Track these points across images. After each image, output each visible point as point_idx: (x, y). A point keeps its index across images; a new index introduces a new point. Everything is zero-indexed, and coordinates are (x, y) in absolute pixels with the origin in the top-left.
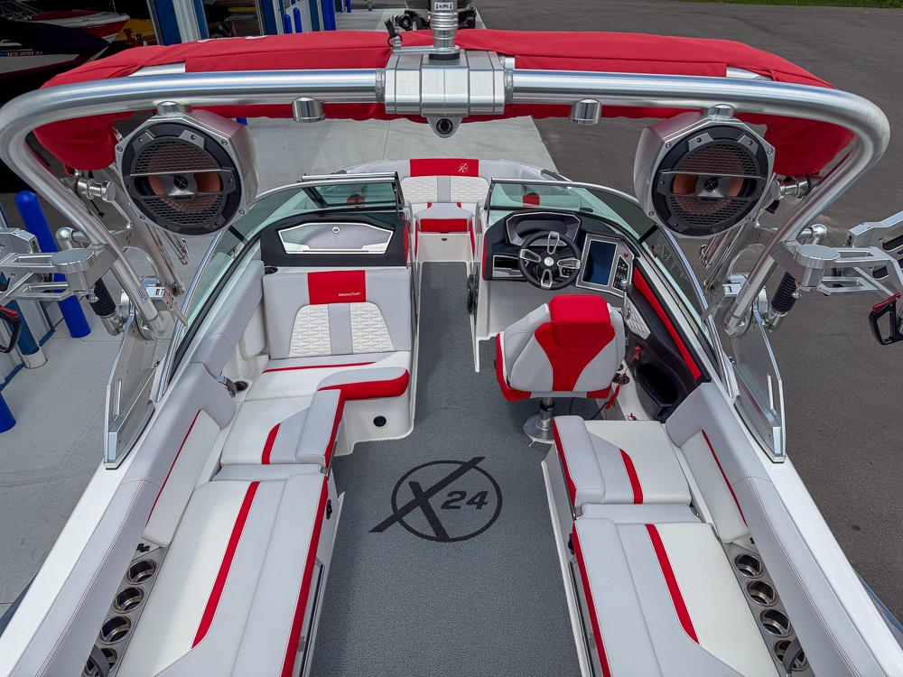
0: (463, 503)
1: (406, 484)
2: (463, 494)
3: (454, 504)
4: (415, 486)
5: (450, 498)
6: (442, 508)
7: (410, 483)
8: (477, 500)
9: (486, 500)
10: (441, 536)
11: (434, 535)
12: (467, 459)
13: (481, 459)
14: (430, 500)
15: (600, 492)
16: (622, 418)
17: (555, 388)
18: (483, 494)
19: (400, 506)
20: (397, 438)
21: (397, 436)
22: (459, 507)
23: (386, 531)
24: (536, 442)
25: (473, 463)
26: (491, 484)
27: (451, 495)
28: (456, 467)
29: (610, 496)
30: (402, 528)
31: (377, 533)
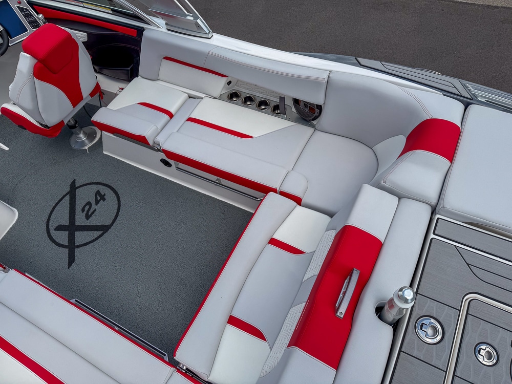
0: (94, 206)
1: (53, 233)
2: (89, 204)
3: (90, 212)
4: (60, 228)
5: (85, 212)
6: (88, 220)
7: (55, 230)
8: (99, 198)
9: (103, 194)
10: (105, 229)
11: (101, 232)
12: (68, 189)
13: (74, 182)
14: (77, 223)
15: (154, 128)
16: (116, 95)
17: (74, 105)
18: (98, 193)
19: (66, 243)
20: (14, 222)
21: (13, 221)
22: (95, 210)
23: (76, 258)
24: (88, 148)
25: (73, 187)
26: (95, 186)
27: (83, 210)
28: (68, 198)
29: (160, 126)
30: (82, 248)
31: (73, 264)
